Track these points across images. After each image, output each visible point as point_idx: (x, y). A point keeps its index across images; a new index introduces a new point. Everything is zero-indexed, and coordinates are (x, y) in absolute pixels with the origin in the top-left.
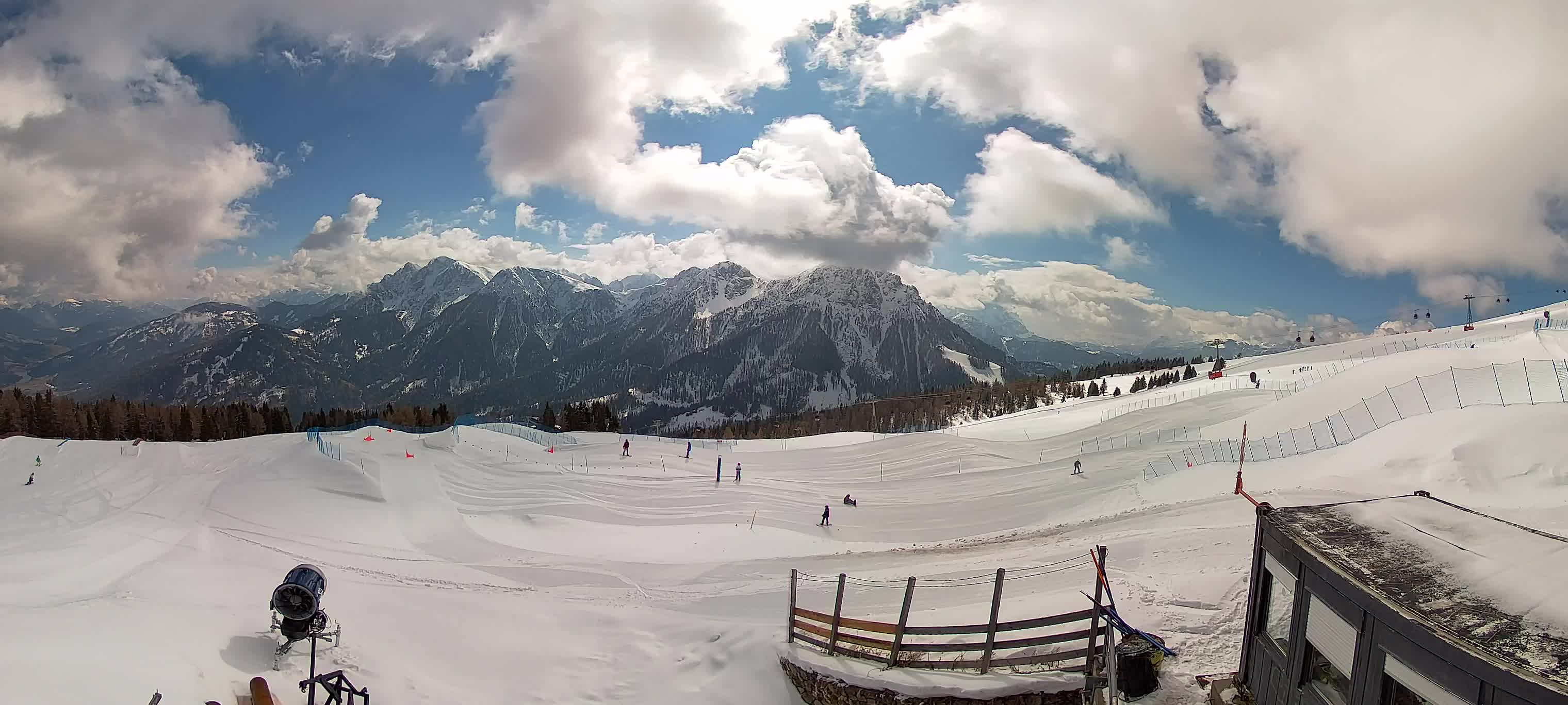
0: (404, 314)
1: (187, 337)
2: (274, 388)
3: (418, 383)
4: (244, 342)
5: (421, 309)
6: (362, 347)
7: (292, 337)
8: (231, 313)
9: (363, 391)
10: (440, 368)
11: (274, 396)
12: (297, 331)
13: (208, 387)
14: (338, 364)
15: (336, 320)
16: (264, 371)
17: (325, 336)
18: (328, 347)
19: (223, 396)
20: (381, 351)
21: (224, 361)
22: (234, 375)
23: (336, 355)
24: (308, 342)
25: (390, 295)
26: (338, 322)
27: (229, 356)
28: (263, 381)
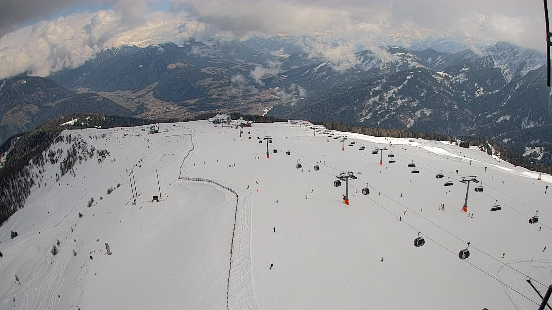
0: (506, 71)
1: (370, 68)
2: (425, 109)
3: (506, 117)
4: (408, 79)
5: (516, 69)
6: (479, 89)
7: (438, 78)
8: (400, 54)
9: (476, 117)
10: (519, 110)
11: (424, 114)
12: (441, 73)
13: (385, 105)
14: (465, 98)
15: (466, 69)
16: (420, 98)
17: (458, 79)
18: (460, 86)
19: (394, 111)
20: (490, 93)
21: (395, 89)
22: (401, 98)
23: (464, 92)
24: (448, 82)
25: (498, 57)
26: (467, 70)
27: (399, 86)
28: (418, 104)
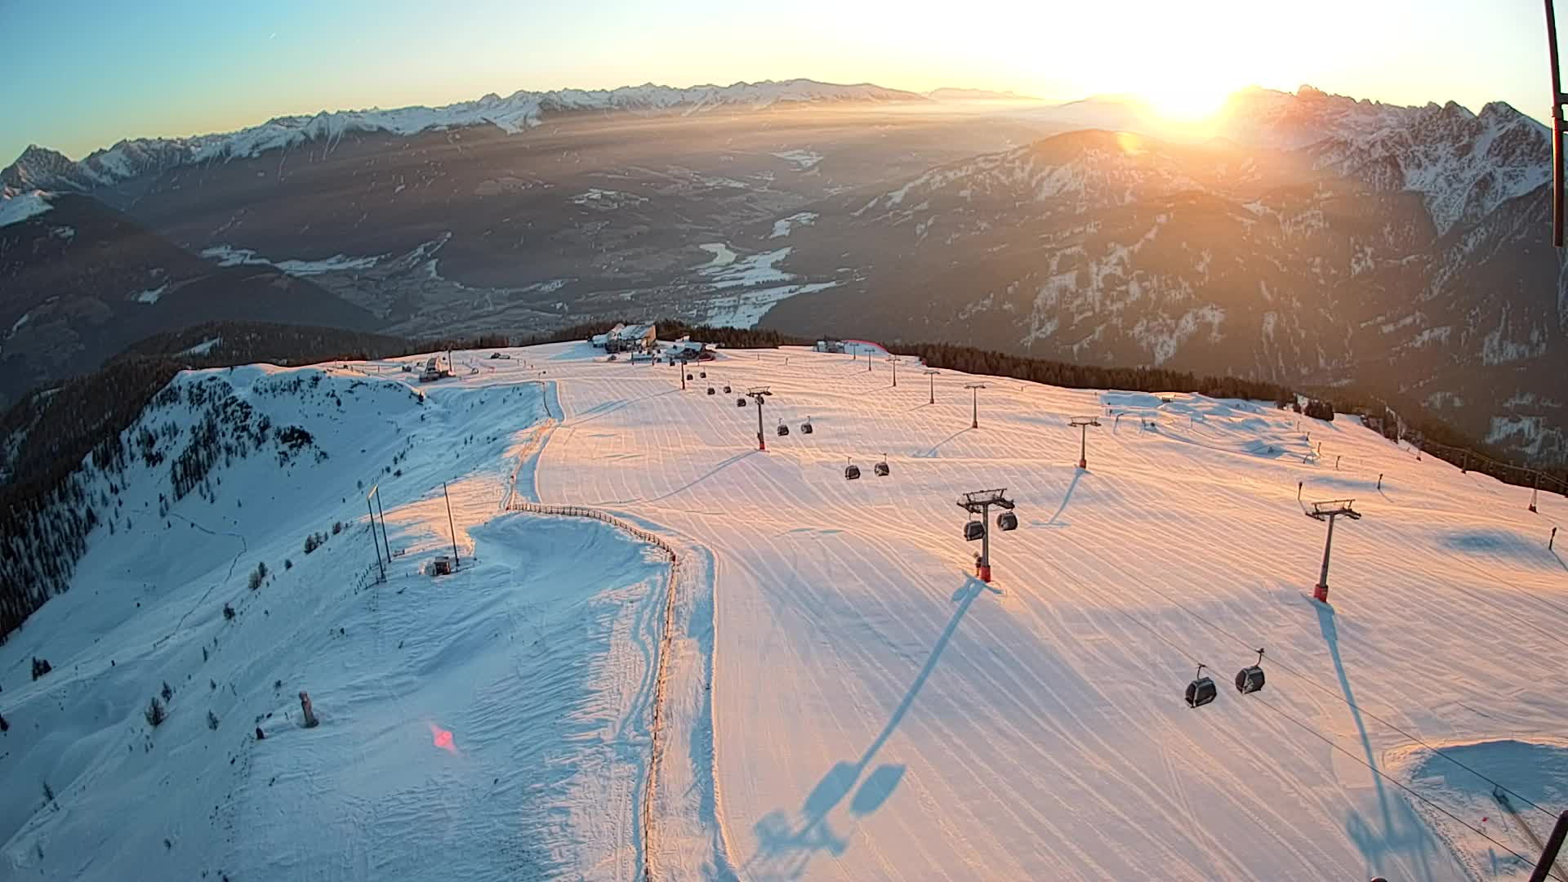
1: (1050, 192)
2: (1206, 308)
3: (1437, 332)
4: (1160, 224)
5: (1466, 195)
6: (1362, 251)
7: (1245, 220)
10: (1473, 313)
11: (1204, 323)
13: (1094, 296)
18: (1307, 245)
19: (1121, 316)
20: (1393, 263)
21: (1123, 252)
22: (1141, 279)
24: (1273, 232)
25: (1416, 161)
27: (1132, 245)
28: (1189, 294)
